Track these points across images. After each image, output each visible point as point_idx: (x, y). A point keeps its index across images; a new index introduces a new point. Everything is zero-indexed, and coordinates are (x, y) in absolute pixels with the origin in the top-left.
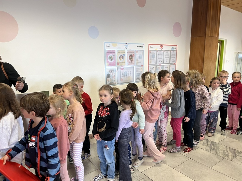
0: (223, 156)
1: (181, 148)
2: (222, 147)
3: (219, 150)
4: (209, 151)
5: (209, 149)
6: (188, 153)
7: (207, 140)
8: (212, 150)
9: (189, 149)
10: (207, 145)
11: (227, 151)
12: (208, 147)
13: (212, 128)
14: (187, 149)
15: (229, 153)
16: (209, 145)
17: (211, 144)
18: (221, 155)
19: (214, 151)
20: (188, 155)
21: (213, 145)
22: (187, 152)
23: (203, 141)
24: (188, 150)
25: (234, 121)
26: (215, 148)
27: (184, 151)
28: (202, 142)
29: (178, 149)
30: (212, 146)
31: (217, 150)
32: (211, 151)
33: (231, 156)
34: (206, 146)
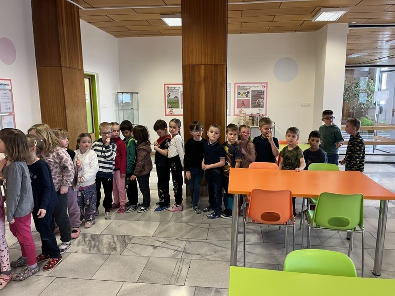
0: (108, 252)
1: (39, 265)
2: (107, 238)
3: (102, 245)
4: (88, 251)
5: (88, 248)
6: (53, 269)
7: (85, 236)
8: (92, 248)
9: (53, 261)
10: (84, 243)
11: (115, 243)
12: (86, 246)
13: (91, 213)
14: (49, 263)
15: (117, 243)
16: (87, 242)
17: (91, 239)
18: (105, 251)
19: (95, 249)
20: (52, 273)
21: (94, 239)
22: (50, 268)
23: (78, 238)
24: (52, 264)
25: (120, 193)
26: (97, 244)
27: (44, 268)
28: (76, 241)
29: (33, 269)
30: (93, 242)
31: (100, 246)
32: (90, 250)
33: (120, 247)
34: (83, 245)
